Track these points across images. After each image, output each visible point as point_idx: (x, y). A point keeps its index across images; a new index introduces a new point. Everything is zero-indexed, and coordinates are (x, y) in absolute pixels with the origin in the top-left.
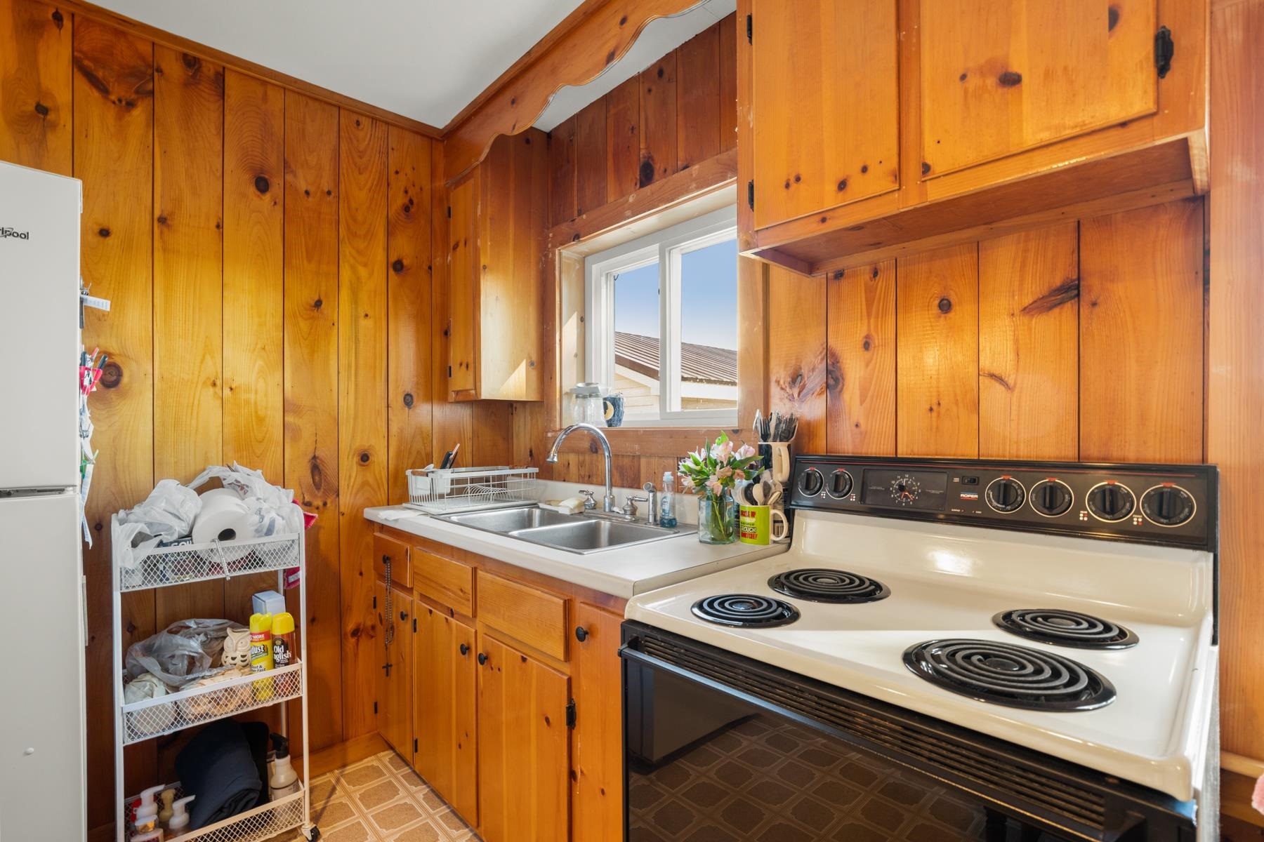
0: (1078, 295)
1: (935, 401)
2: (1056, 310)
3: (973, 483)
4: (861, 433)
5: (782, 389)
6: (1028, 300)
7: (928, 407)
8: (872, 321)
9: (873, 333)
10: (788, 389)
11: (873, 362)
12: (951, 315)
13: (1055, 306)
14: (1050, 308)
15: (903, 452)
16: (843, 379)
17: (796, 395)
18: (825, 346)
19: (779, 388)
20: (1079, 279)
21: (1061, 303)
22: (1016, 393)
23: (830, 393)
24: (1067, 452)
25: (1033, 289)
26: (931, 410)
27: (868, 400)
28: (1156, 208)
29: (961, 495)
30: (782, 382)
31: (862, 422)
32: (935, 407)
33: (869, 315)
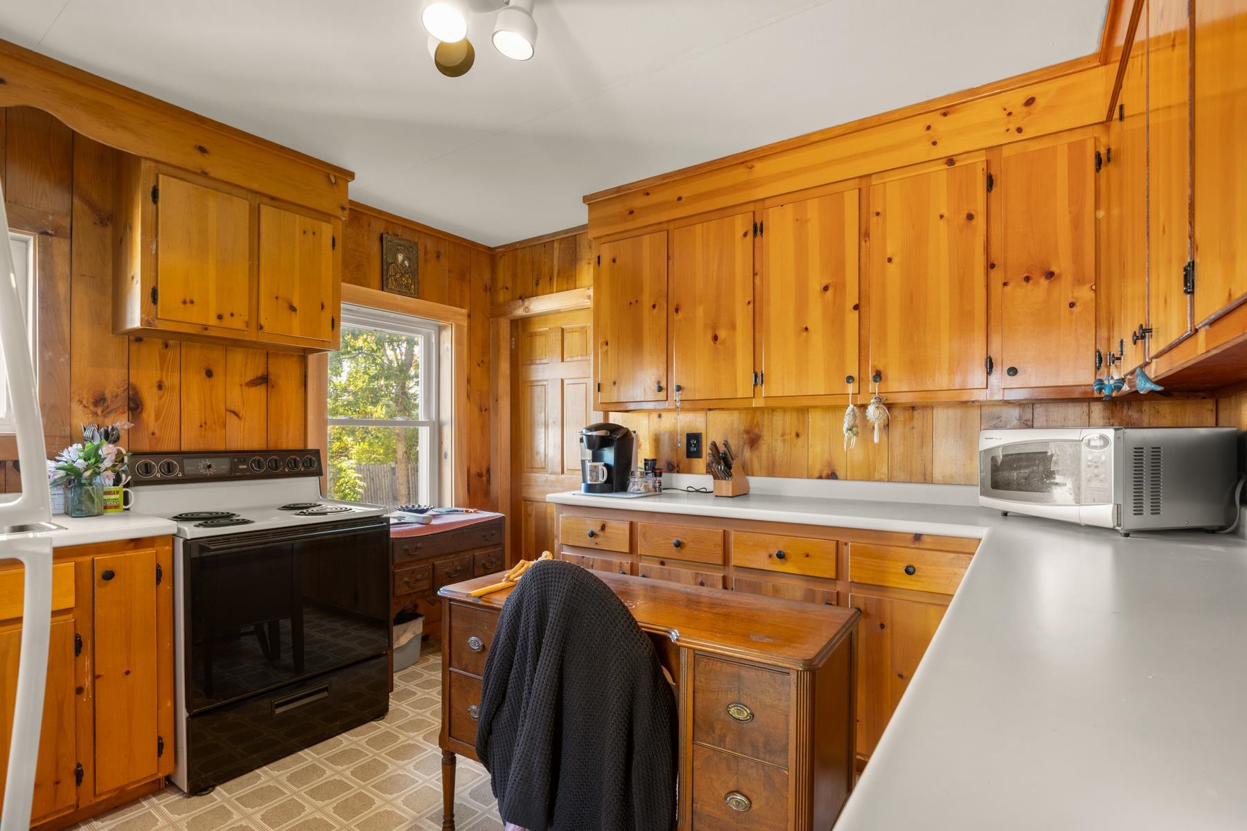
0: (267, 382)
1: (203, 421)
2: (258, 387)
3: (244, 462)
4: (156, 439)
5: (85, 407)
6: (248, 380)
7: (199, 424)
8: (164, 373)
9: (164, 379)
10: (91, 408)
11: (165, 397)
12: (213, 379)
13: (259, 384)
14: (257, 385)
15: (185, 448)
16: (142, 404)
17: (99, 413)
18: (127, 382)
19: (81, 407)
20: (267, 375)
21: (261, 384)
22: (243, 420)
23: (132, 413)
24: (263, 447)
25: (251, 375)
26: (201, 426)
27: (161, 419)
28: (292, 355)
29: (240, 467)
30: (85, 402)
31: (157, 432)
32: (203, 425)
33: (162, 370)
